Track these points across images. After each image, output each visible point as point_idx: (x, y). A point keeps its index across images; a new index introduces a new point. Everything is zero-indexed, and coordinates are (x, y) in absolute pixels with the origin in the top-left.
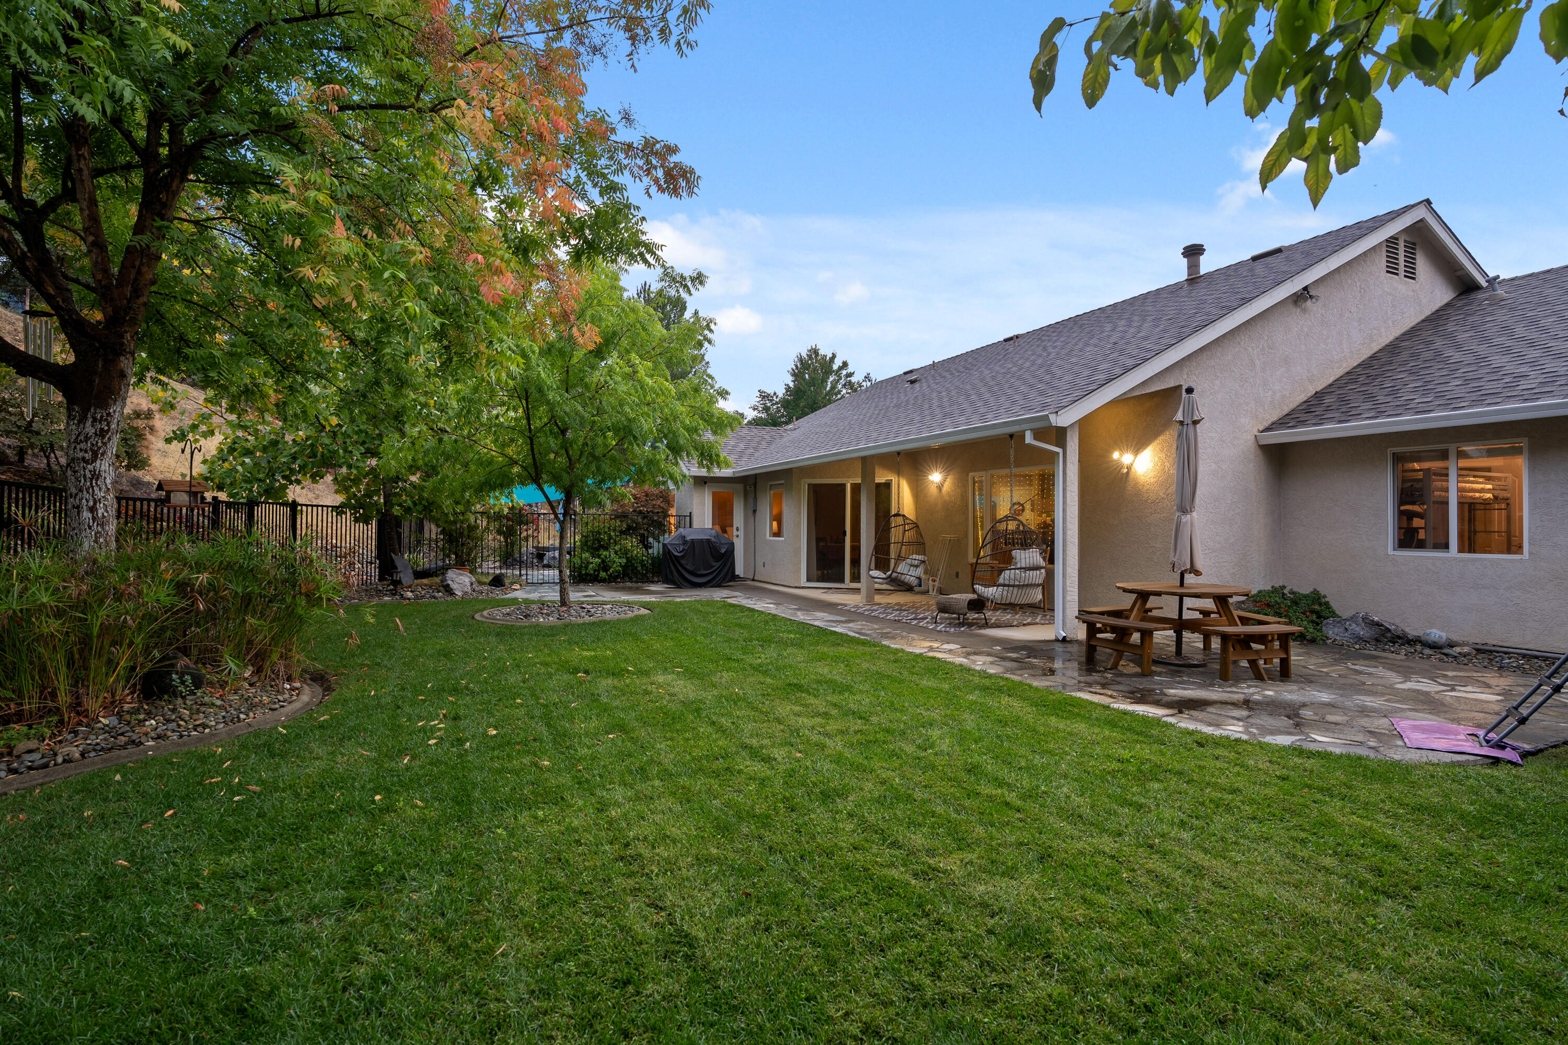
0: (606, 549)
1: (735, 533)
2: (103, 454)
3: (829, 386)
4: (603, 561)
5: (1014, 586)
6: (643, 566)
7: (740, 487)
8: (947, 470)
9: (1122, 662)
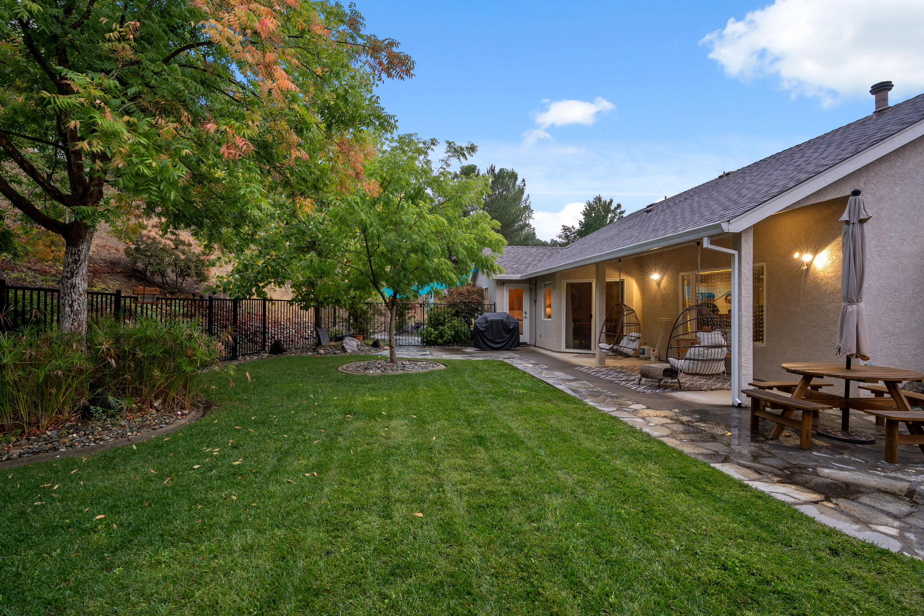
0: (443, 325)
1: (524, 315)
2: (77, 274)
3: (608, 220)
4: (440, 333)
5: (698, 360)
6: (465, 336)
7: (527, 286)
8: (664, 270)
9: (785, 433)
